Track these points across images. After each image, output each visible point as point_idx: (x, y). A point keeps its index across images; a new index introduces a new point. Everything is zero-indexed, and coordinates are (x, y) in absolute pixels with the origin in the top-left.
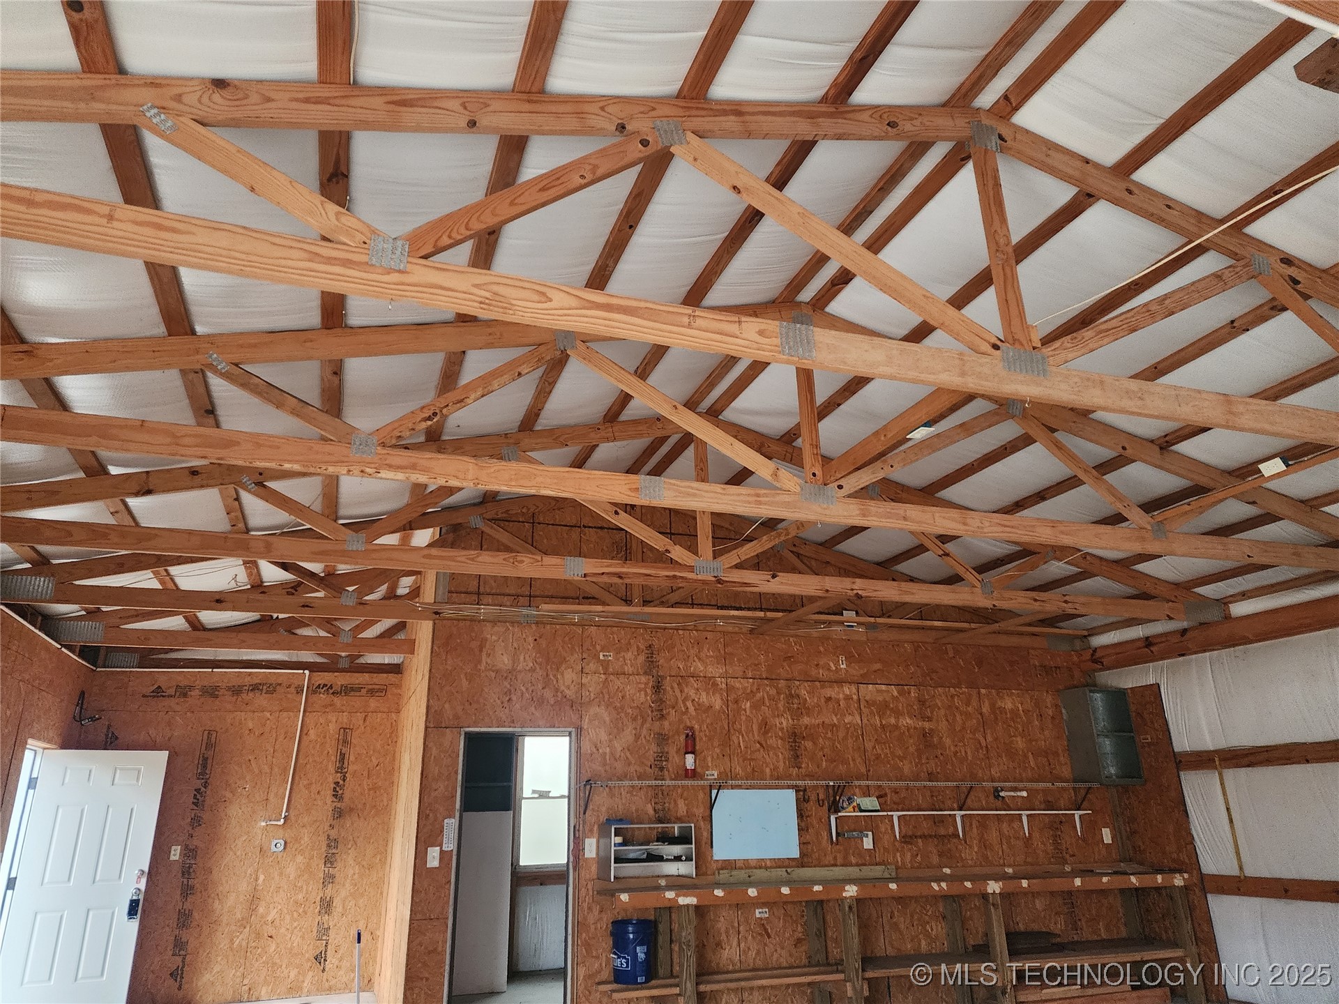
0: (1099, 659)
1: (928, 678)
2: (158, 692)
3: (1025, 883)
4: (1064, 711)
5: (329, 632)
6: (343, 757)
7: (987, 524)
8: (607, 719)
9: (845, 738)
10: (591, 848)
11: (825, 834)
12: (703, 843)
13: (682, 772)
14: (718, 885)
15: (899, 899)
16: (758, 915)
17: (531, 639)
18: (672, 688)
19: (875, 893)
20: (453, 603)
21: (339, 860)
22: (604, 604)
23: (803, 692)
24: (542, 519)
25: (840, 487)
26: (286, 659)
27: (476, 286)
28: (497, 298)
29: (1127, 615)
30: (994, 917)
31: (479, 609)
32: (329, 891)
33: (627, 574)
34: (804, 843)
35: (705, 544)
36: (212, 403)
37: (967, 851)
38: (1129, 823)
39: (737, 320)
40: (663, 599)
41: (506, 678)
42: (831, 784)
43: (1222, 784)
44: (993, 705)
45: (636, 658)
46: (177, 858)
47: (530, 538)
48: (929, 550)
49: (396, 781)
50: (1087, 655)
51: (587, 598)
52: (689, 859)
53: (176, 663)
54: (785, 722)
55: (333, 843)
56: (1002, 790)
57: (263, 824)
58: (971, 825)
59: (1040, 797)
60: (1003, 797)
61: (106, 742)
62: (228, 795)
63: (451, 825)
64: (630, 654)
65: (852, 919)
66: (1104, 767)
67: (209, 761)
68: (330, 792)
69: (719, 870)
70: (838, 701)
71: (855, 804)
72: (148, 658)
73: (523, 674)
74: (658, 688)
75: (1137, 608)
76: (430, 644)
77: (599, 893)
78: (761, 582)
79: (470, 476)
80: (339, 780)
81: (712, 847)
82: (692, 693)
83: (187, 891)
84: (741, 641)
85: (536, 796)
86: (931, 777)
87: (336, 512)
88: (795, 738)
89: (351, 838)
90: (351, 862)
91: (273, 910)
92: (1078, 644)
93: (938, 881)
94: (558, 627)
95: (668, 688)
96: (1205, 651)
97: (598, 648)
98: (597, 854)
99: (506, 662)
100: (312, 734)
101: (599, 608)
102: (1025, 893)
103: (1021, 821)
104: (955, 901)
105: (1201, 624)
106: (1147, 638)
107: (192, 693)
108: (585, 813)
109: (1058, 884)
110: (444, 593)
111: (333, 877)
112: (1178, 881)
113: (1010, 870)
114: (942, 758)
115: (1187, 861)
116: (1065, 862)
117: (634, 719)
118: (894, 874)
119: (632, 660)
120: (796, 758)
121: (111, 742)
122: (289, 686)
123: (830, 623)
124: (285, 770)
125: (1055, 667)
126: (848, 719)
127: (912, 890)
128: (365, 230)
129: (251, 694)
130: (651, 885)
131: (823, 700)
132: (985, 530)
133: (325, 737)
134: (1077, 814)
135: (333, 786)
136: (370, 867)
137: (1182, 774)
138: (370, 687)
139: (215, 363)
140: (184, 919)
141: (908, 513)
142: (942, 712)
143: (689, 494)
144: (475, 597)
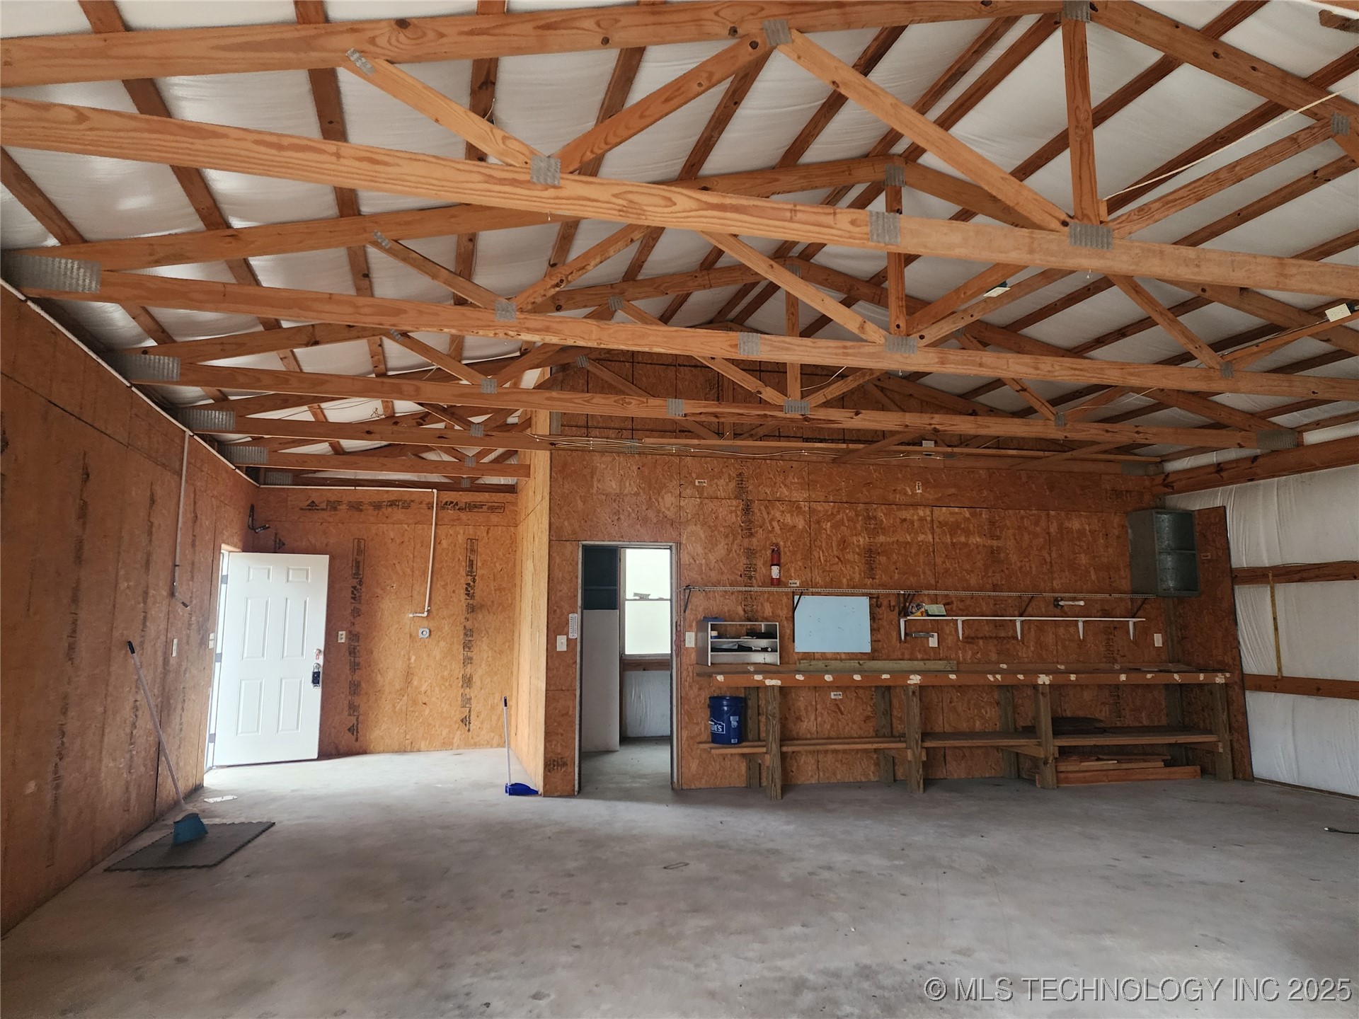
0: (1170, 484)
1: (1000, 502)
2: (313, 506)
3: (1073, 677)
4: (1129, 531)
5: (455, 458)
6: (471, 563)
7: (1057, 368)
8: (703, 536)
9: (917, 554)
10: (690, 640)
11: (894, 634)
12: (787, 637)
13: (768, 581)
14: (799, 672)
15: (959, 688)
16: (833, 697)
17: (635, 468)
18: (760, 510)
19: (936, 682)
20: (566, 436)
21: (475, 646)
22: (699, 437)
23: (880, 515)
24: (640, 359)
25: (922, 337)
26: (416, 479)
27: (616, 196)
28: (632, 205)
29: (1197, 444)
30: (1042, 704)
31: (589, 441)
32: (469, 670)
33: (723, 413)
34: (875, 641)
35: (794, 386)
36: (368, 268)
37: (1024, 650)
38: (1181, 630)
39: (832, 211)
40: (753, 432)
41: (615, 501)
42: (902, 592)
43: (1273, 596)
44: (1061, 527)
45: (727, 484)
46: (343, 641)
47: (631, 377)
48: (1005, 385)
49: (518, 583)
50: (1159, 479)
51: (683, 431)
52: (774, 650)
53: (324, 482)
54: (862, 540)
55: (468, 632)
56: (1062, 600)
57: (411, 615)
58: (1030, 629)
59: (1098, 606)
60: (1062, 606)
61: (275, 548)
62: (379, 591)
63: (574, 619)
64: (722, 481)
65: (916, 701)
66: (1161, 580)
67: (361, 564)
68: (463, 592)
69: (799, 660)
70: (912, 523)
71: (923, 610)
72: (299, 478)
73: (629, 497)
74: (747, 510)
75: (1210, 437)
76: (548, 471)
77: (698, 675)
78: (845, 419)
79: (594, 337)
80: (470, 582)
81: (794, 641)
82: (778, 515)
83: (355, 667)
84: (824, 469)
85: (637, 598)
86: (995, 588)
87: (461, 354)
88: (870, 554)
89: (483, 628)
90: (486, 648)
91: (425, 682)
92: (1152, 469)
93: (994, 673)
94: (658, 457)
95: (756, 511)
96: (1273, 476)
97: (694, 475)
98: (696, 644)
99: (614, 487)
100: (444, 543)
101: (696, 442)
102: (1074, 685)
103: (1077, 626)
104: (1008, 691)
105: (1273, 451)
106: (1219, 464)
107: (340, 507)
108: (685, 612)
109: (1103, 679)
110: (557, 426)
111: (471, 659)
112: (1220, 679)
113: (1062, 667)
114: (1006, 572)
115: (1231, 662)
116: (1115, 661)
117: (727, 537)
118: (955, 668)
119: (724, 486)
120: (871, 570)
121: (278, 547)
122: (421, 503)
123: (908, 453)
124: (424, 573)
125: (1127, 491)
126: (921, 537)
127: (969, 680)
128: (527, 152)
129: (390, 509)
130: (742, 669)
131: (898, 521)
132: (1056, 374)
133: (455, 546)
134: (1132, 621)
135: (465, 586)
136: (501, 652)
137: (1236, 587)
138: (490, 504)
139: (379, 241)
140: (355, 688)
141: (984, 360)
142: (1011, 531)
143: (783, 349)
144: (584, 430)
